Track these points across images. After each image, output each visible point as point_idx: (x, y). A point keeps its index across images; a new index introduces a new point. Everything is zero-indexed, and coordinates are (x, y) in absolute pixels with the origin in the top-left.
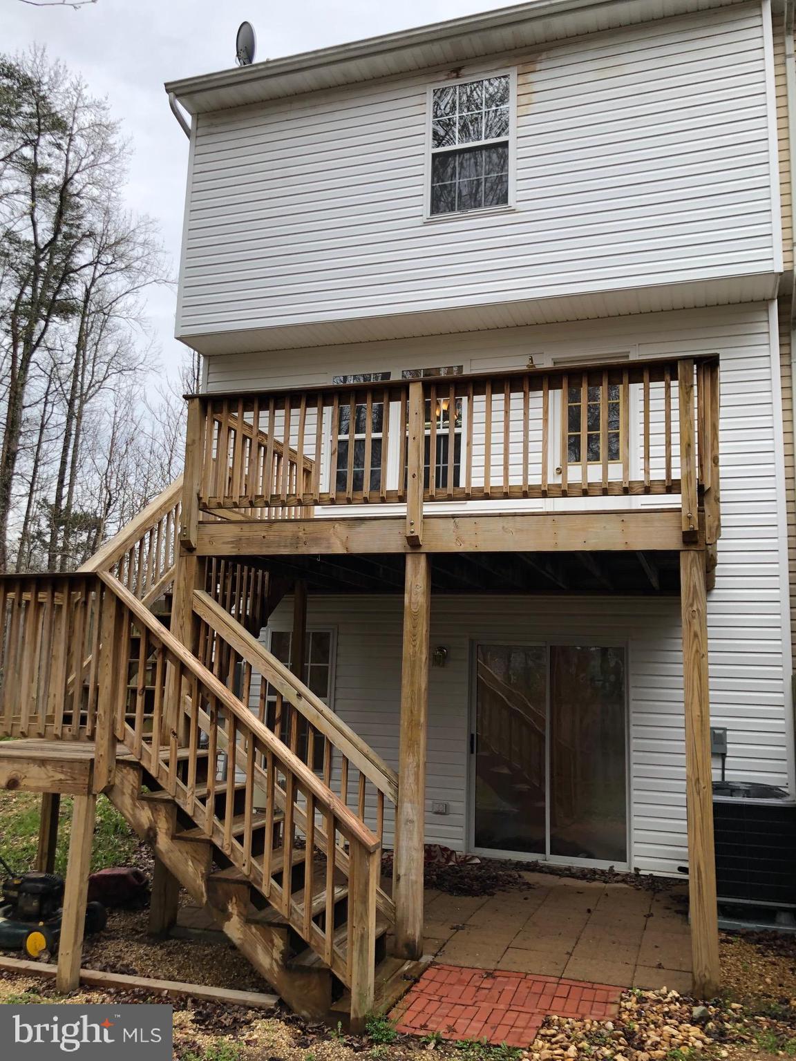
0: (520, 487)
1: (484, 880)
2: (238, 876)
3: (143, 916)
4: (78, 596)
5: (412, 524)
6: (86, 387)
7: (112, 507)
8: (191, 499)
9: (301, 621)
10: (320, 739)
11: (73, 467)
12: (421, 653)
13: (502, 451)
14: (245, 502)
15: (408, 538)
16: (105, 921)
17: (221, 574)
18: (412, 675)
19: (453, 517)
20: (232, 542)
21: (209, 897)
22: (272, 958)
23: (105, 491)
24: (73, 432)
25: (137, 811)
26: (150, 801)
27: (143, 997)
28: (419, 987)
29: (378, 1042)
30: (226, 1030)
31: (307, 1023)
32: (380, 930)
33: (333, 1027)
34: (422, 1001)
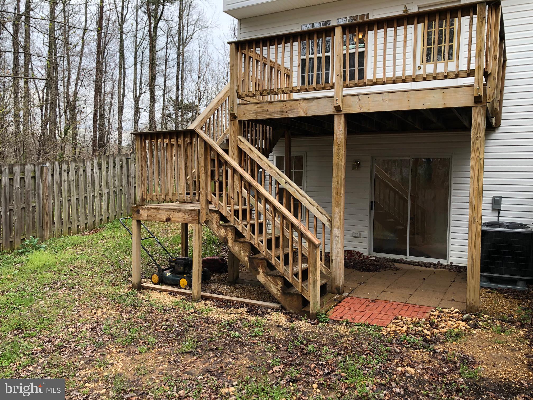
0: (392, 78)
1: (376, 266)
2: (262, 257)
3: (226, 275)
4: (188, 140)
5: (337, 100)
6: (184, 39)
7: (202, 99)
8: (234, 93)
9: (288, 150)
11: (182, 80)
12: (342, 162)
13: (382, 60)
15: (335, 107)
16: (210, 276)
17: (250, 129)
18: (338, 172)
19: (358, 95)
20: (253, 113)
21: (250, 265)
22: (277, 289)
23: (198, 92)
24: (181, 63)
25: (219, 231)
26: (224, 226)
27: (227, 303)
28: (341, 304)
29: (322, 322)
30: (260, 315)
31: (292, 314)
32: (324, 281)
33: (303, 316)
34: (342, 309)
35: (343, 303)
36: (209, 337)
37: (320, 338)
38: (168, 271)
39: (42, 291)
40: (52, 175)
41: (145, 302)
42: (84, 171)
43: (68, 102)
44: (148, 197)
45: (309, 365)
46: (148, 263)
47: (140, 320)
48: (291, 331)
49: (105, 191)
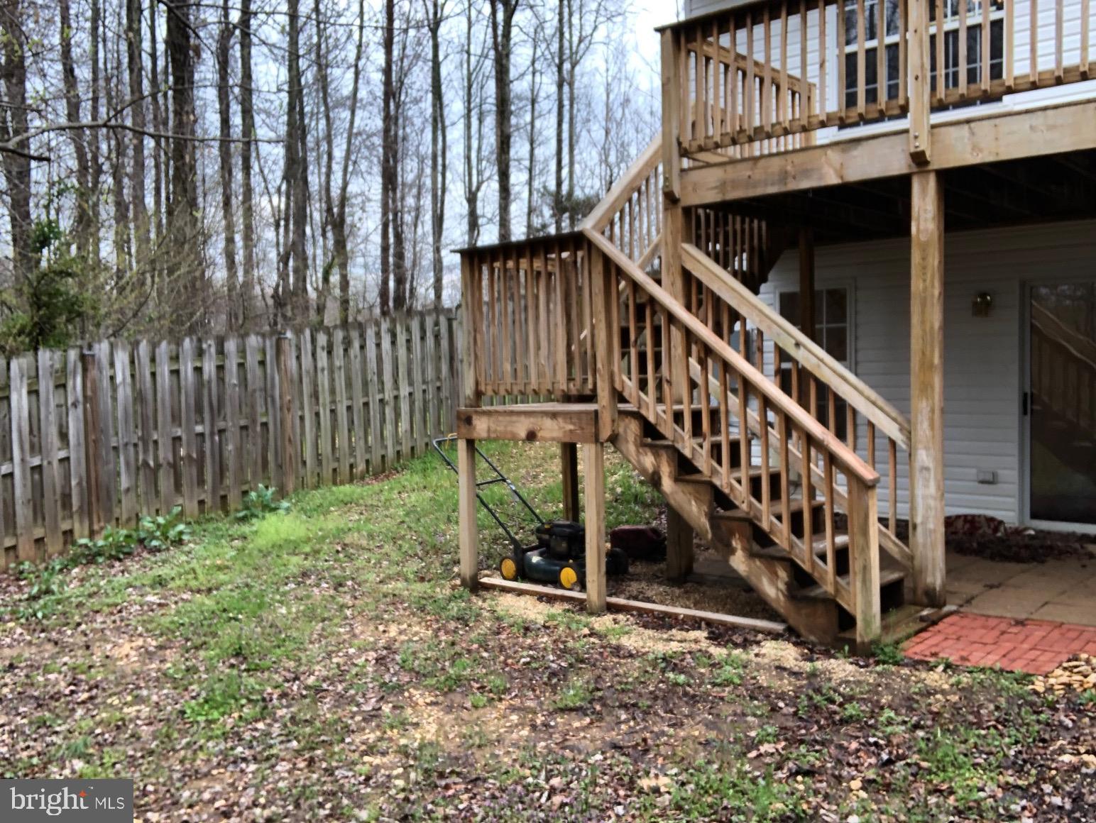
0: (1053, 72)
1: (1036, 549)
2: (740, 514)
3: (663, 566)
5: (916, 137)
6: (574, 46)
8: (671, 146)
9: (807, 276)
10: (841, 404)
12: (933, 286)
14: (727, 140)
15: (912, 155)
16: (628, 566)
17: (712, 231)
18: (923, 312)
19: (968, 122)
20: (716, 188)
21: (714, 534)
22: (778, 589)
23: (604, 167)
25: (641, 457)
26: (651, 447)
27: (662, 619)
28: (937, 628)
29: (884, 662)
30: (736, 645)
31: (814, 645)
32: (895, 576)
33: (841, 649)
34: (939, 638)
35: (941, 626)
36: (620, 683)
37: (878, 693)
38: (536, 552)
39: (281, 590)
40: (298, 358)
41: (485, 614)
42: (362, 347)
43: (329, 210)
44: (489, 388)
45: (846, 744)
46: (495, 540)
47: (475, 646)
48: (808, 678)
49: (404, 390)
